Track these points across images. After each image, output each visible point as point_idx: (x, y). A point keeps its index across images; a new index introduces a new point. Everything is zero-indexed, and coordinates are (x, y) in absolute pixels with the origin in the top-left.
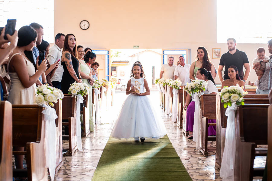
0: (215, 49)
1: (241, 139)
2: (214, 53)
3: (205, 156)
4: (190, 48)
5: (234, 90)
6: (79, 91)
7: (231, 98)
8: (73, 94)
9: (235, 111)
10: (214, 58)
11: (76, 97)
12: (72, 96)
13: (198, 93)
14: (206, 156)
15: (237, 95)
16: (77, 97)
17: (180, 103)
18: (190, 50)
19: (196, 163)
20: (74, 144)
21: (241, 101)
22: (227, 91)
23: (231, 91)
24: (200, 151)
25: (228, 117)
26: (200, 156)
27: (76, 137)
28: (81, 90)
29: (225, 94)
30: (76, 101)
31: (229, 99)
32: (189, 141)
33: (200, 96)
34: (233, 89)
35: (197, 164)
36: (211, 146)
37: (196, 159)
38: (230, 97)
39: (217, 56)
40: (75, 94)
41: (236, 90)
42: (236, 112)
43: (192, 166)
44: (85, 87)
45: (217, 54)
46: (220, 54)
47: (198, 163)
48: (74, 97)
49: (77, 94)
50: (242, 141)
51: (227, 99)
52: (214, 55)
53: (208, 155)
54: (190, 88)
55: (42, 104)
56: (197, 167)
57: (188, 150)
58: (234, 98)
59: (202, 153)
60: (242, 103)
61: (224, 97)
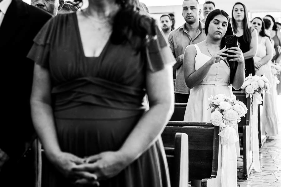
6: (256, 89)
8: (249, 93)
11: (251, 96)
12: (247, 96)
16: (253, 96)
20: (249, 162)
27: (251, 152)
28: (259, 87)
30: (252, 101)
40: (251, 93)
44: (264, 82)
48: (249, 96)
49: (254, 93)
55: (219, 124)
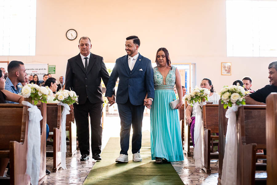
0: (224, 64)
1: (242, 142)
2: (223, 68)
3: (207, 174)
4: (195, 62)
5: (235, 89)
7: (232, 98)
9: (236, 112)
10: (223, 74)
13: (199, 103)
14: (209, 173)
15: (237, 94)
17: (181, 121)
18: (195, 64)
19: (197, 179)
21: (242, 101)
22: (227, 90)
23: (231, 90)
24: (202, 169)
25: (228, 119)
26: (202, 174)
29: (225, 93)
31: (229, 99)
32: (190, 161)
33: (202, 107)
34: (233, 89)
35: (197, 181)
36: (215, 165)
37: (197, 177)
38: (230, 97)
39: (226, 72)
41: (236, 89)
42: (237, 114)
43: (192, 182)
45: (226, 69)
46: (230, 69)
47: (199, 180)
50: (244, 144)
51: (227, 99)
52: (224, 71)
53: (210, 173)
54: (190, 97)
56: (198, 183)
57: (189, 168)
58: (234, 98)
59: (204, 171)
60: (243, 103)
61: (224, 97)
